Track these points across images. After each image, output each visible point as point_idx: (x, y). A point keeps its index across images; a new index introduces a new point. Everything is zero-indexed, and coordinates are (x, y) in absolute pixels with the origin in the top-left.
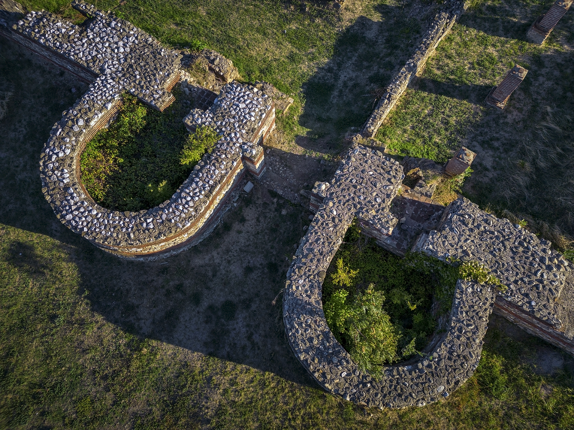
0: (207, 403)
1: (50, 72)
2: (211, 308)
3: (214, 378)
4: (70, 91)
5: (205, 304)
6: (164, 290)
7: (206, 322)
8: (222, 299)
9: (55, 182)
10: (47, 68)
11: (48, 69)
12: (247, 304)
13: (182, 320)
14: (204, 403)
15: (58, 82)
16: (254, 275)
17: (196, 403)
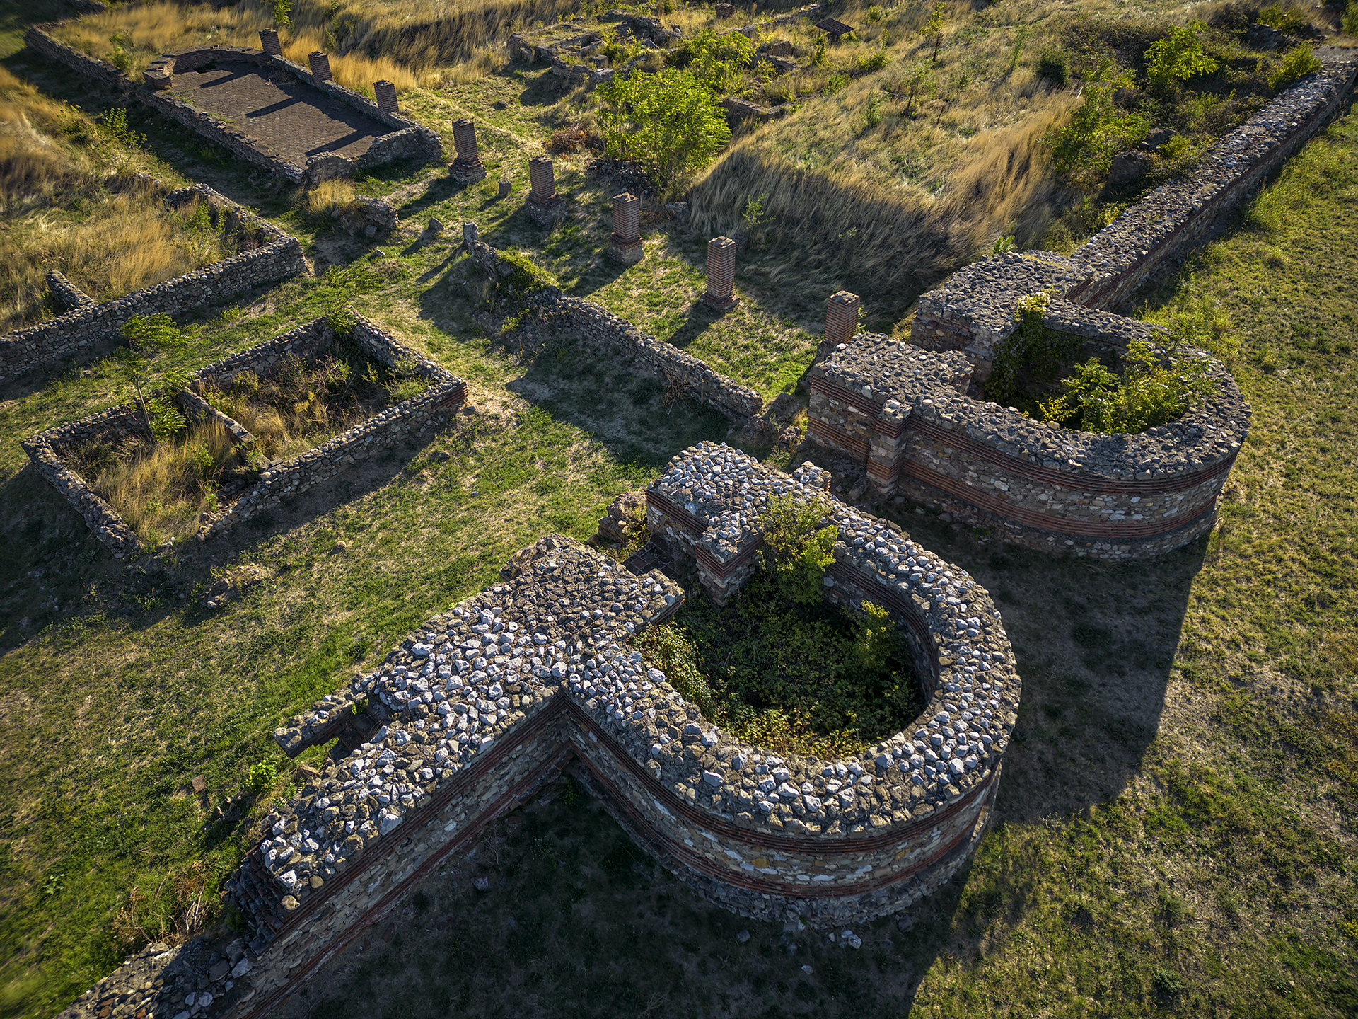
0: (1282, 691)
1: (398, 942)
2: (1090, 664)
3: (1232, 673)
4: (480, 893)
5: (1083, 673)
6: (1063, 740)
7: (1122, 674)
8: (1070, 644)
9: (859, 794)
10: (380, 944)
11: (384, 944)
12: (1075, 609)
13: (1124, 713)
14: (1285, 696)
15: (444, 919)
16: (1017, 592)
17: (1289, 711)
